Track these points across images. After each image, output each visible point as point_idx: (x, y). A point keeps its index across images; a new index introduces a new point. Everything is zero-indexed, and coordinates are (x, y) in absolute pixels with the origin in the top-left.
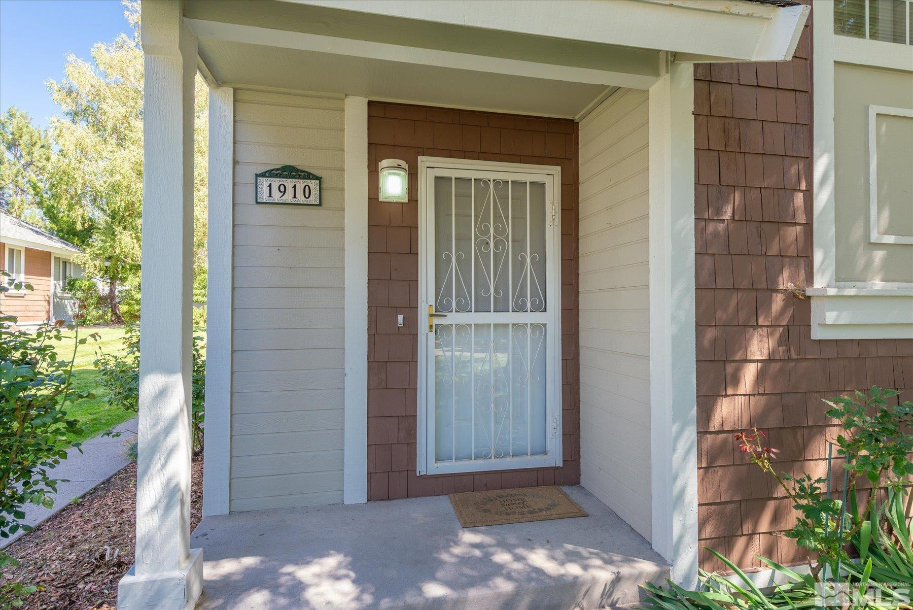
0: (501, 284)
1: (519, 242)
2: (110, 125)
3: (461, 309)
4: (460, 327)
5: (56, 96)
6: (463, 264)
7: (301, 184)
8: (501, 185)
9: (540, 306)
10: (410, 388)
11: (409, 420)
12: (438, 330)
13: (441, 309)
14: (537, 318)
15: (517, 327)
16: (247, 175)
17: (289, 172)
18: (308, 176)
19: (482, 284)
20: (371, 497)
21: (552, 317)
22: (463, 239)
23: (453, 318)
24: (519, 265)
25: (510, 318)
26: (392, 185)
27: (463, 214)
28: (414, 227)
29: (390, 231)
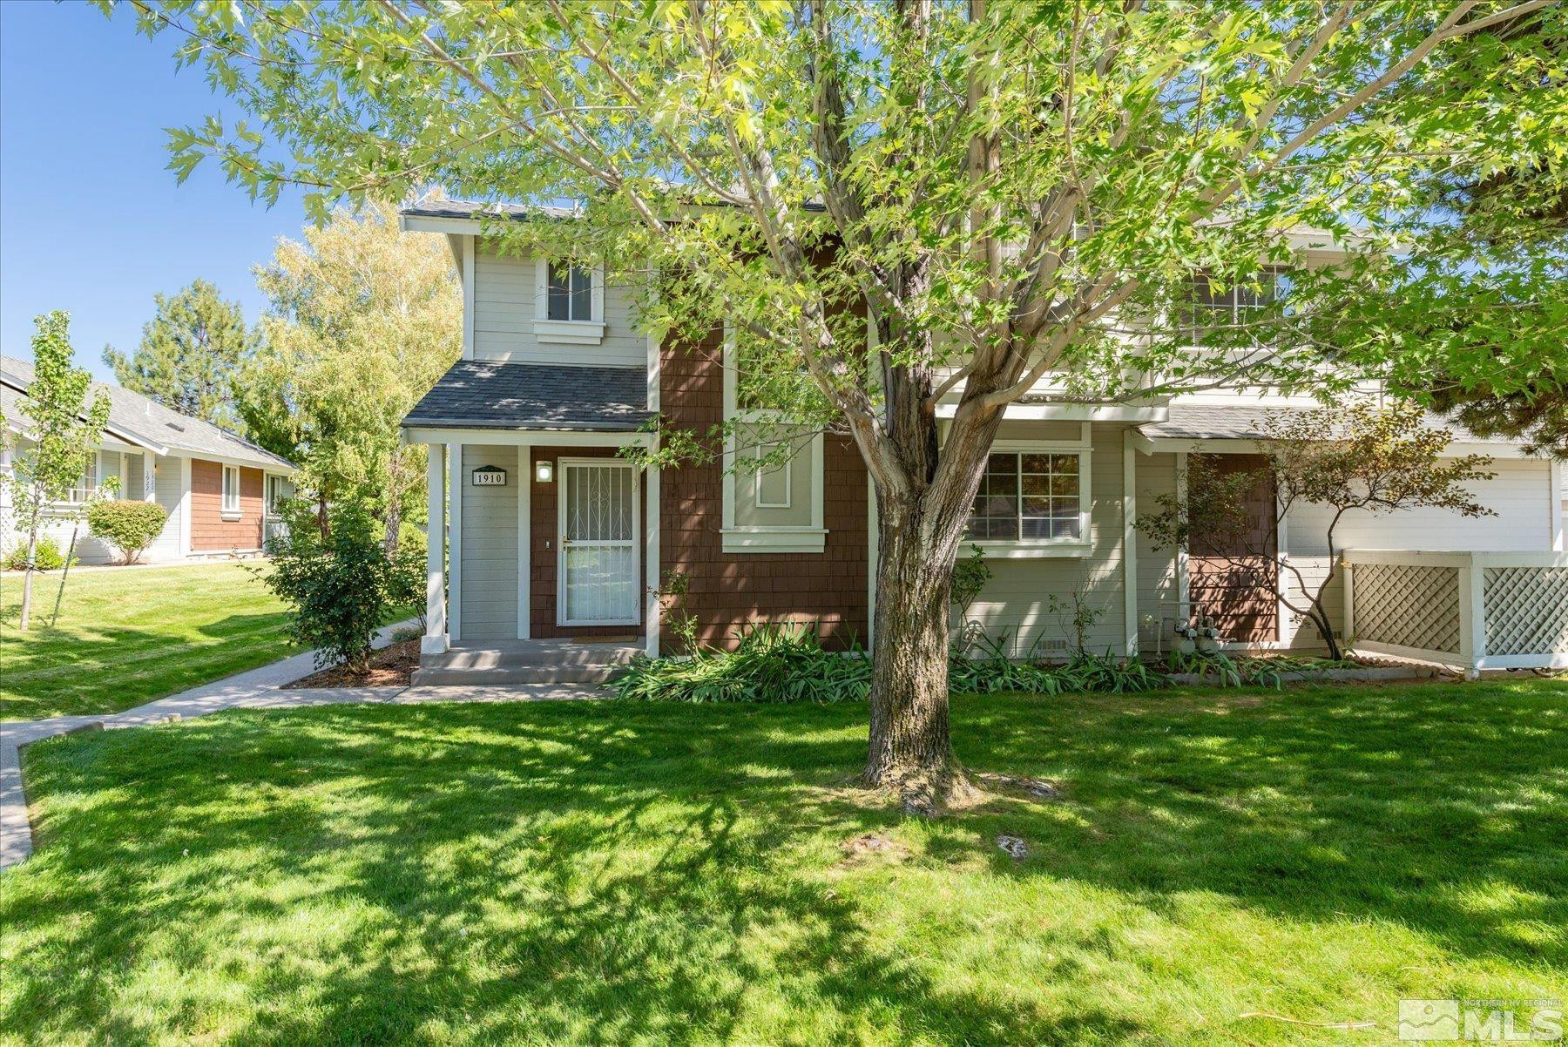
0: (605, 525)
1: (615, 499)
2: (327, 320)
3: (583, 538)
4: (582, 549)
5: (262, 280)
6: (583, 514)
7: (495, 474)
8: (605, 470)
9: (628, 537)
10: (553, 581)
11: (552, 598)
12: (570, 549)
13: (570, 538)
14: (626, 543)
15: (617, 548)
16: (468, 471)
17: (490, 469)
18: (499, 470)
19: (594, 525)
20: (532, 636)
21: (635, 543)
22: (583, 499)
23: (576, 543)
24: (616, 514)
25: (610, 543)
26: (544, 474)
27: (583, 487)
28: (555, 495)
29: (543, 497)
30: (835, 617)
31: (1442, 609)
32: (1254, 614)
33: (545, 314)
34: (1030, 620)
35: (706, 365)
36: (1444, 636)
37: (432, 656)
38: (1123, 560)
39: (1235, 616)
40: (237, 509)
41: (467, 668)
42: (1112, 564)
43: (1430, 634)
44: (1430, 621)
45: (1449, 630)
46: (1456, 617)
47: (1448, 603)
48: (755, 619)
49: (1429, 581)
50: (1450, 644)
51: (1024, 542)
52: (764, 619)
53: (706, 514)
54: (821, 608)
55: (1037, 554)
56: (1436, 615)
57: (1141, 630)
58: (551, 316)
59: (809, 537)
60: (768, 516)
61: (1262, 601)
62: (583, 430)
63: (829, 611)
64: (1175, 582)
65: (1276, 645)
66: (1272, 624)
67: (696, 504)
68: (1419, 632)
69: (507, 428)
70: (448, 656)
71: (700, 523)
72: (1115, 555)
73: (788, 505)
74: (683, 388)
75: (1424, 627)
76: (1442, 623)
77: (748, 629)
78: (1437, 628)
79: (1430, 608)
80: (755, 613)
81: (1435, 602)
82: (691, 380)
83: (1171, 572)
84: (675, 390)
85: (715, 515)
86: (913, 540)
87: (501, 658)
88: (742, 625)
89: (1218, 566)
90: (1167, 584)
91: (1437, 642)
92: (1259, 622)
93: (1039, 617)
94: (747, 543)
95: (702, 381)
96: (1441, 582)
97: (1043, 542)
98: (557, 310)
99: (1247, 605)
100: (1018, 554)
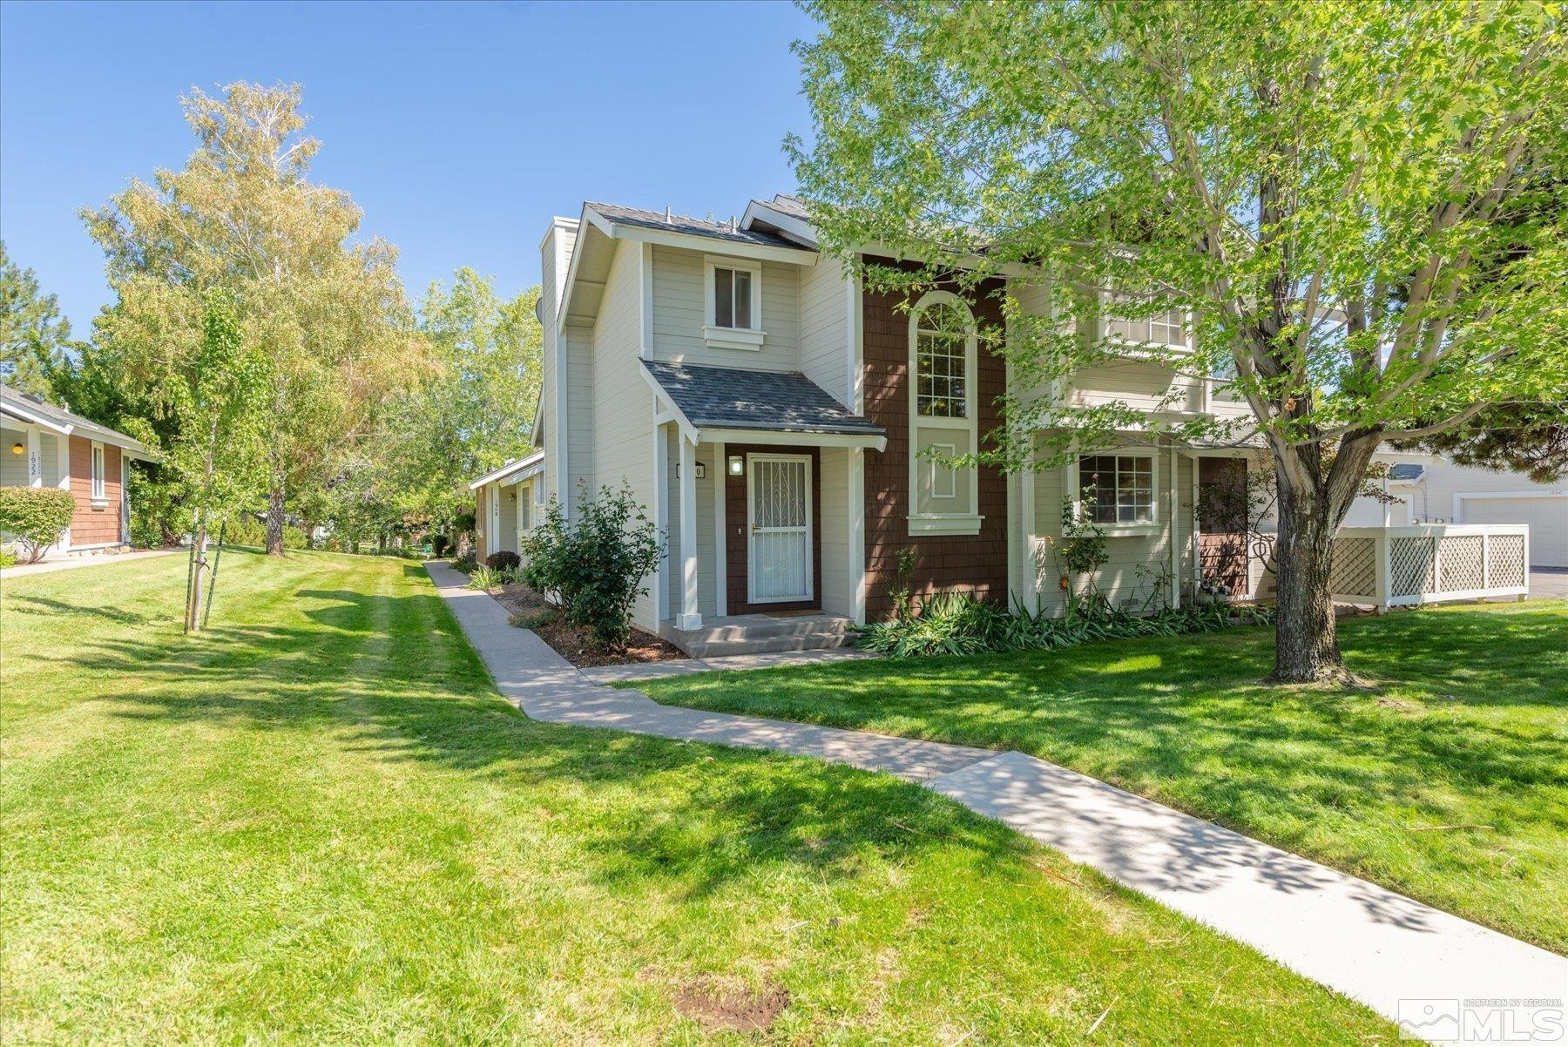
0: (785, 513)
1: (793, 491)
3: (767, 525)
4: (767, 534)
6: (768, 504)
9: (803, 524)
10: (744, 563)
11: (744, 577)
12: (757, 536)
13: (758, 525)
14: (802, 529)
15: (793, 534)
18: (699, 464)
19: (776, 513)
21: (808, 529)
22: (767, 490)
23: (764, 530)
24: (793, 504)
25: (789, 529)
26: (736, 468)
27: (767, 479)
28: (745, 487)
29: (736, 488)
30: (985, 587)
31: (1362, 567)
32: (1235, 575)
33: (714, 322)
34: (1116, 584)
35: (895, 378)
36: (1363, 585)
37: (693, 633)
38: (1170, 537)
39: (1225, 578)
40: (102, 497)
41: (722, 641)
42: (1164, 541)
43: (1352, 585)
44: (1352, 576)
45: (1367, 581)
46: (1373, 572)
47: (1367, 563)
48: (931, 590)
49: (1352, 548)
50: (1368, 590)
51: (1120, 524)
52: (938, 591)
53: (897, 503)
54: (975, 581)
55: (1127, 533)
56: (1357, 572)
57: (1181, 587)
58: (718, 323)
59: (969, 523)
60: (939, 506)
61: (1239, 565)
62: (833, 432)
63: (982, 583)
64: (1192, 552)
65: (1248, 597)
66: (1244, 583)
67: (888, 497)
68: (1343, 584)
69: (777, 429)
70: (705, 633)
71: (892, 511)
72: (1166, 533)
73: (954, 496)
74: (879, 397)
75: (1347, 580)
76: (1362, 576)
77: (927, 598)
78: (1357, 580)
79: (1352, 567)
80: (931, 585)
81: (1356, 563)
82: (885, 390)
83: (1189, 546)
84: (873, 398)
85: (903, 504)
86: (1323, 523)
87: (747, 630)
88: (923, 596)
89: (1216, 541)
90: (1187, 555)
91: (1357, 590)
92: (1237, 581)
93: (1123, 581)
94: (928, 527)
95: (893, 391)
96: (1361, 549)
97: (1131, 524)
98: (723, 319)
99: (1231, 569)
100: (1116, 534)
